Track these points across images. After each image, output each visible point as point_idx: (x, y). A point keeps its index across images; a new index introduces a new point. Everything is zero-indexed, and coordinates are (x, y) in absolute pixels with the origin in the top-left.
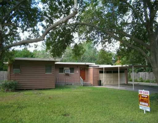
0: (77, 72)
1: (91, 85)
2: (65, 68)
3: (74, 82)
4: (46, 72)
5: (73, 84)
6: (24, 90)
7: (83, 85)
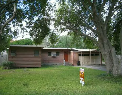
0: (62, 55)
1: (72, 65)
2: (52, 52)
3: (59, 63)
4: (35, 55)
5: (58, 64)
6: (19, 68)
7: (65, 65)
